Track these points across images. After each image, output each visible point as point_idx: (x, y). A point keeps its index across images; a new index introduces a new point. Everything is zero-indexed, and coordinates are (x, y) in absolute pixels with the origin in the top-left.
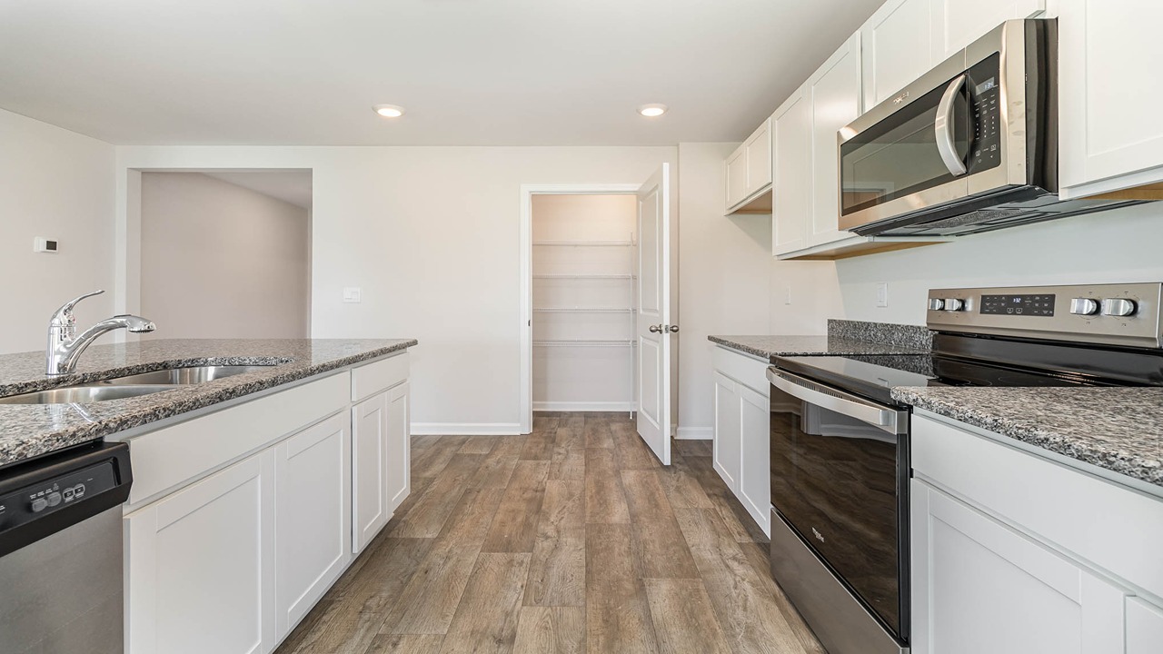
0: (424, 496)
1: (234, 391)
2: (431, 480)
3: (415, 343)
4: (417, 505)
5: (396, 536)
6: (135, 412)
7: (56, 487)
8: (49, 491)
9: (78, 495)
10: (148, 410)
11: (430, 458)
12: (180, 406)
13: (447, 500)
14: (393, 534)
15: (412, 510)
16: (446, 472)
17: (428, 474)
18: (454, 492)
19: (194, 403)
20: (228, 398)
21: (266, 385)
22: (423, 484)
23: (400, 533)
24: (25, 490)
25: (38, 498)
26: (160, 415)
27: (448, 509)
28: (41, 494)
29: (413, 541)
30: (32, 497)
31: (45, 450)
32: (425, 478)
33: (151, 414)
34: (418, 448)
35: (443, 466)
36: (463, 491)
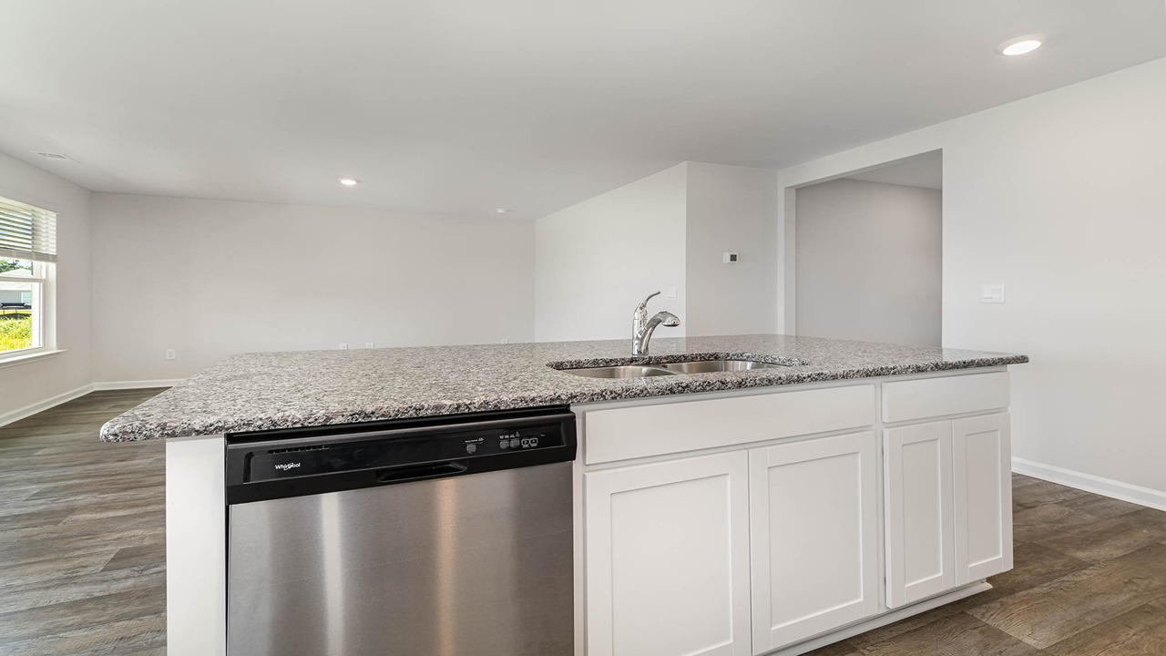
0: (1055, 583)
1: (687, 386)
2: (1083, 565)
3: (1023, 360)
4: (1036, 590)
5: (978, 617)
6: (586, 390)
7: (518, 435)
8: (512, 436)
9: (532, 445)
10: (598, 391)
11: (1101, 533)
12: (627, 391)
13: (1094, 605)
14: (976, 613)
15: (1024, 593)
16: (1117, 564)
17: (1081, 555)
18: (1114, 601)
19: (642, 391)
20: (680, 392)
21: (729, 385)
22: (1064, 566)
23: (987, 615)
24: (497, 431)
25: (504, 439)
26: (607, 396)
27: (1089, 619)
28: (507, 437)
29: (1000, 635)
30: (501, 437)
31: (512, 406)
32: (1073, 559)
33: (598, 394)
34: (1089, 512)
35: (1120, 553)
36: (1136, 603)
